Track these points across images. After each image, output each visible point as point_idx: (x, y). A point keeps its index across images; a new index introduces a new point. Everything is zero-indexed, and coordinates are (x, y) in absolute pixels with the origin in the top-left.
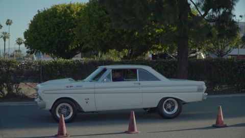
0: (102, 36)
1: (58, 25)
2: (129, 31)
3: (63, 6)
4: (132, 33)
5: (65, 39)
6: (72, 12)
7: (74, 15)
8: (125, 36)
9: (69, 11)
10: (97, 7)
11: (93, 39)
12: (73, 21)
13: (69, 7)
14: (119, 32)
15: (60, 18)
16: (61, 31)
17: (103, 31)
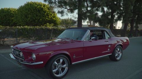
0: (27, 20)
1: (5, 15)
2: (38, 19)
3: (7, 9)
4: (39, 19)
5: (9, 21)
6: (11, 11)
7: (12, 12)
8: (37, 20)
9: (9, 10)
10: (24, 9)
11: (23, 21)
12: (12, 15)
13: (9, 9)
14: (34, 19)
15: (6, 13)
16: (6, 18)
17: (27, 18)
